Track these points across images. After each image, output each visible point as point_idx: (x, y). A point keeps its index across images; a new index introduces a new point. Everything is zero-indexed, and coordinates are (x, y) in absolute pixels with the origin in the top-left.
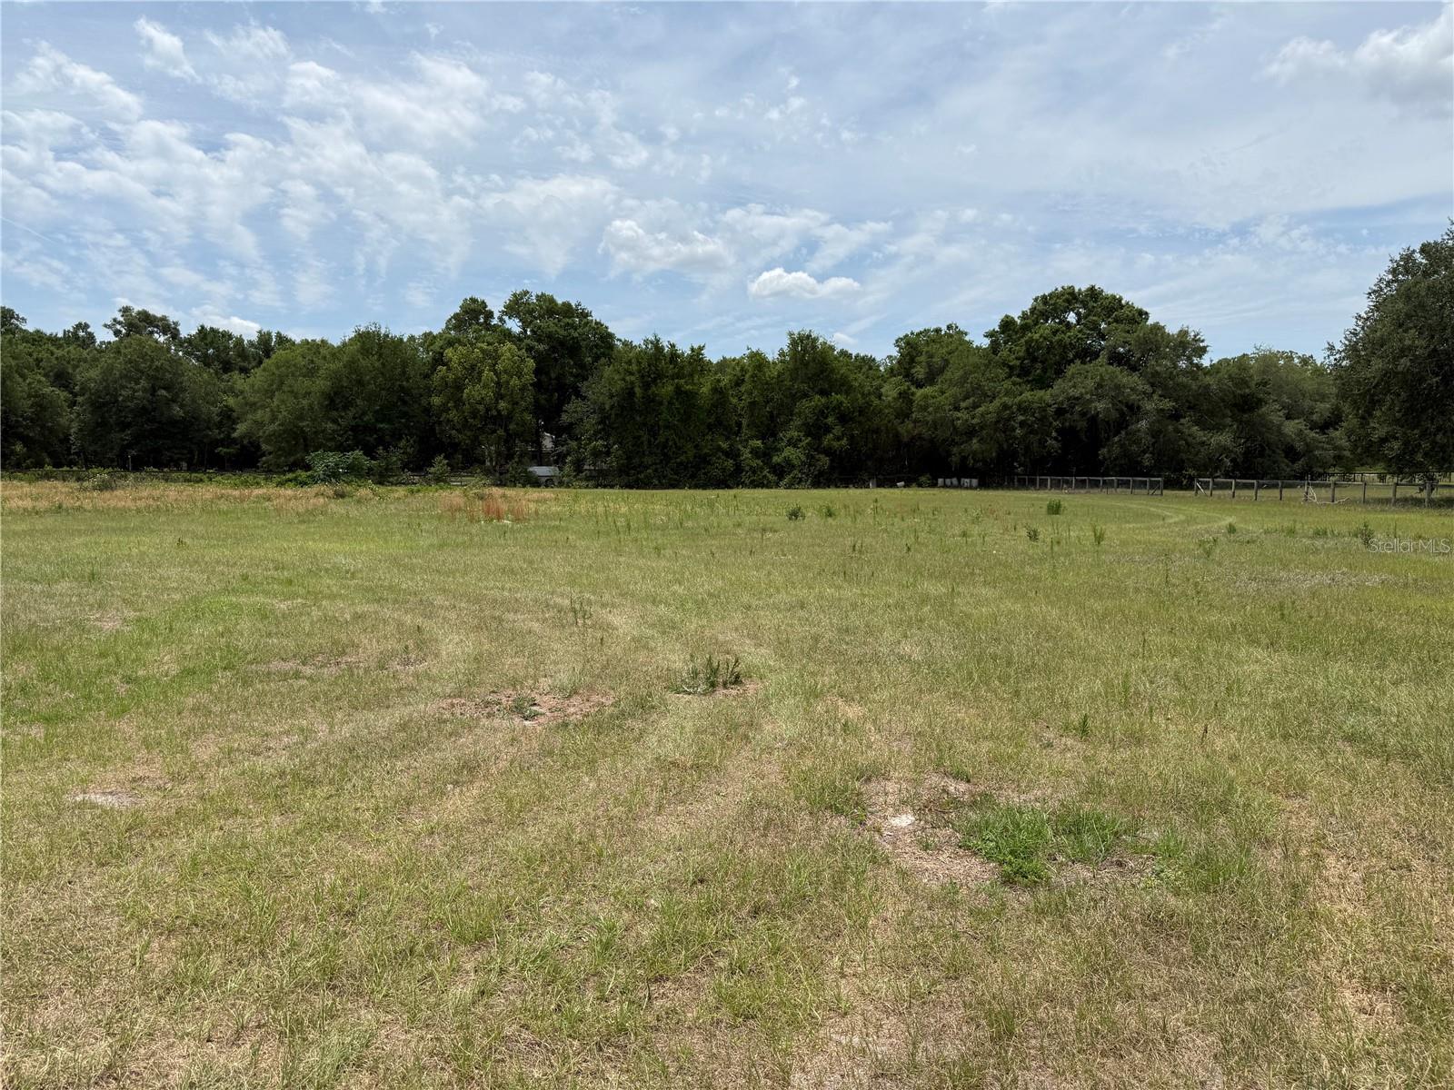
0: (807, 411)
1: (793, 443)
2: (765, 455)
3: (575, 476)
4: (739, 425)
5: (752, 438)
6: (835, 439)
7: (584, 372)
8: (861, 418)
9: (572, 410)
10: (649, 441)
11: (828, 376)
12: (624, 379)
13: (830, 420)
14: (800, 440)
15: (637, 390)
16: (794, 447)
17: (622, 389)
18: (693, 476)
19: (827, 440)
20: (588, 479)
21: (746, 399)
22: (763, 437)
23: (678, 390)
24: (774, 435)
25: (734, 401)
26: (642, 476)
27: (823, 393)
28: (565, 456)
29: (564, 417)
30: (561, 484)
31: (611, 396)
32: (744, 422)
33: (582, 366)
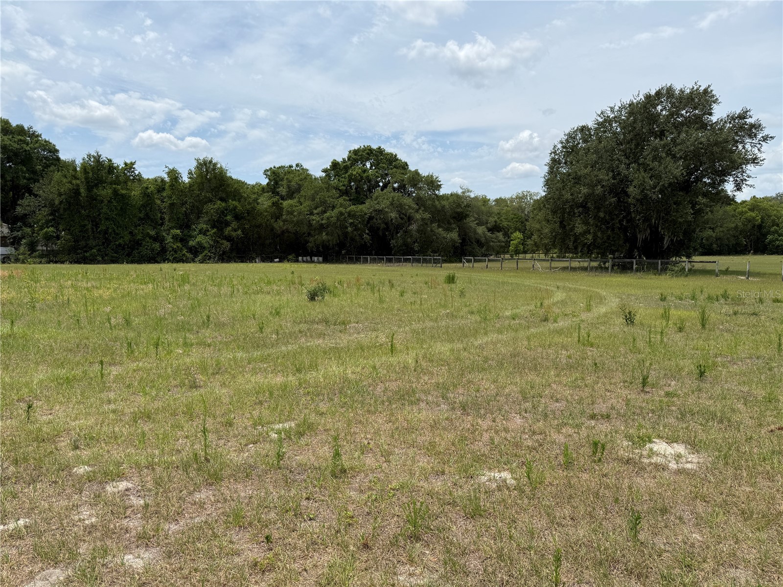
0: (212, 211)
1: (203, 232)
2: (183, 240)
3: (29, 255)
4: (162, 219)
5: (172, 228)
6: (233, 230)
7: (35, 176)
8: (249, 218)
9: (25, 205)
10: (92, 229)
11: (225, 189)
12: (70, 182)
13: (229, 218)
14: (208, 231)
15: (82, 190)
16: (204, 235)
17: (70, 189)
18: (129, 255)
19: (228, 231)
20: (41, 256)
21: (168, 202)
22: (180, 227)
23: (115, 192)
24: (188, 227)
25: (159, 202)
26: (88, 254)
27: (222, 199)
28: (21, 239)
29: (19, 210)
30: (17, 260)
31: (60, 195)
32: (167, 217)
33: (34, 172)
